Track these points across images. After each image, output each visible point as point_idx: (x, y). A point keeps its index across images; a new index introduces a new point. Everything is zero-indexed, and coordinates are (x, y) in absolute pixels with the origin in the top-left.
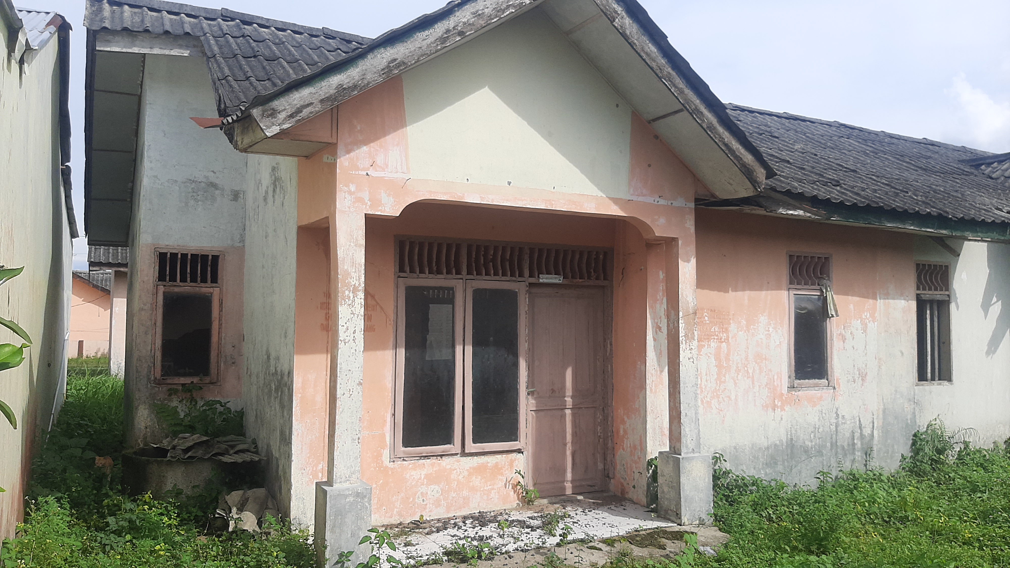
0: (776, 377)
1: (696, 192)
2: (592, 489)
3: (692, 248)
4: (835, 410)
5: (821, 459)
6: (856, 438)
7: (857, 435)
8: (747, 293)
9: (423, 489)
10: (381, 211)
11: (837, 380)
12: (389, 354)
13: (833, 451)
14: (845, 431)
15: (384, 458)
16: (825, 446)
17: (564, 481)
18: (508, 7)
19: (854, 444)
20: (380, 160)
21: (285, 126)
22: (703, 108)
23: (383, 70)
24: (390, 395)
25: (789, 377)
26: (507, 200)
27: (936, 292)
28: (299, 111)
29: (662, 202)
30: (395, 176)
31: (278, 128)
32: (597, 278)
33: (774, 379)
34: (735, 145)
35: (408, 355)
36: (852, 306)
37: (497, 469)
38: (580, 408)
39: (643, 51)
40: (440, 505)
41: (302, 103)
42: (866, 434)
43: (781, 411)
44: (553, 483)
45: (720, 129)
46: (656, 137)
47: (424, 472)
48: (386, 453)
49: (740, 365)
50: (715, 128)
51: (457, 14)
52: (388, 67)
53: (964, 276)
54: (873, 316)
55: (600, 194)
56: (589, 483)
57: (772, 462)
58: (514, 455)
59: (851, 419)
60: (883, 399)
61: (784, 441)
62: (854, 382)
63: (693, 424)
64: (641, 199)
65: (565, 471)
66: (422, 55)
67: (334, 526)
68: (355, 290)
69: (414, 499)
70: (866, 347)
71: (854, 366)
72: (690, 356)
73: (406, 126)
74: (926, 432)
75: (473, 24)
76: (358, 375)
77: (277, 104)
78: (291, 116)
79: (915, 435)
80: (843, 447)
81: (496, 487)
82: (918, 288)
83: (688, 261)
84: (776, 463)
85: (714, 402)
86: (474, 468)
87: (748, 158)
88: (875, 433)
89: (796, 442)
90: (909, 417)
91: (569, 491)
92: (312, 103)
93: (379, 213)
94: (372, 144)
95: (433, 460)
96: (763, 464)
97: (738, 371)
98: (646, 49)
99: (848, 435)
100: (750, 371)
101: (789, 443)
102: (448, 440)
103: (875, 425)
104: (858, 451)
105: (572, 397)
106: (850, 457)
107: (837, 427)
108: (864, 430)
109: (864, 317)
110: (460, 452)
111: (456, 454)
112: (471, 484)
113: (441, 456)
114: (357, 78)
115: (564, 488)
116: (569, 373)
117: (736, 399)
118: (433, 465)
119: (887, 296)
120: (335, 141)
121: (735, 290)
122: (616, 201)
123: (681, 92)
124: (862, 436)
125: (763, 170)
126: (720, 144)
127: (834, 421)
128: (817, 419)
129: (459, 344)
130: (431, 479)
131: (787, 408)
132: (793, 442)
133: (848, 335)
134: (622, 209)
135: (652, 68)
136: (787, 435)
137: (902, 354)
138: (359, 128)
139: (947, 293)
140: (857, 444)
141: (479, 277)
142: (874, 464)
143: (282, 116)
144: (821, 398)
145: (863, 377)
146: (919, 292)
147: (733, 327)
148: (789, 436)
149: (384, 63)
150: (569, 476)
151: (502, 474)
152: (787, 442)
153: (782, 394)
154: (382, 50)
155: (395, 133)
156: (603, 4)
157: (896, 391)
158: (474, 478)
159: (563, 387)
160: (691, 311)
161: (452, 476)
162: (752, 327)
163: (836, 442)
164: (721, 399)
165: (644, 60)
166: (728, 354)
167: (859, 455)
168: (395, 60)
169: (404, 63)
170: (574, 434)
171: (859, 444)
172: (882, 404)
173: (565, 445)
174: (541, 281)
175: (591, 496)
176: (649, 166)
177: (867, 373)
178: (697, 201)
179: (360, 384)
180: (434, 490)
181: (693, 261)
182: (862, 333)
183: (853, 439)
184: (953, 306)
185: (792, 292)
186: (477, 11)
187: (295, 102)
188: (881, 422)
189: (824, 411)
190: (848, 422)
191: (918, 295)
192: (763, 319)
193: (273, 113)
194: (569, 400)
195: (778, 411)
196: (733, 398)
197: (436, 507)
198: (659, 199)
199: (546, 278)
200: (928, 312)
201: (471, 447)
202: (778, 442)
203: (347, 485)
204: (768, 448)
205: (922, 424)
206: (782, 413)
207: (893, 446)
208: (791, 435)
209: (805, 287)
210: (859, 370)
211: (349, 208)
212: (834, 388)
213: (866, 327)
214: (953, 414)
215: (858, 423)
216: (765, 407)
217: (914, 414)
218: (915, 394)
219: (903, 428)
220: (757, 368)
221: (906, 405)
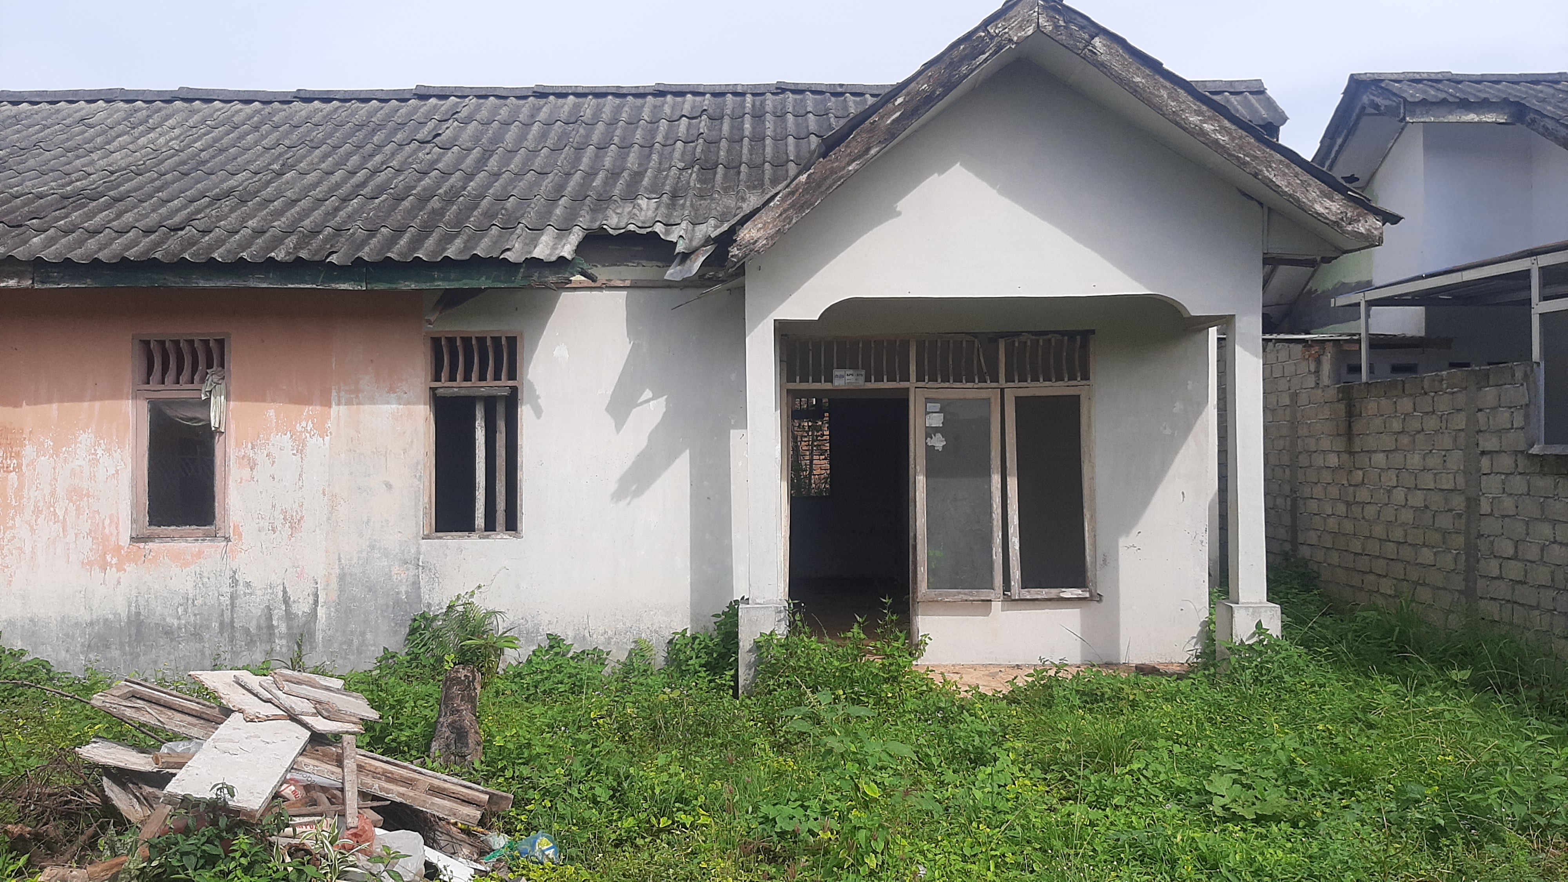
0: (107, 522)
4: (229, 573)
6: (275, 617)
7: (279, 611)
8: (57, 402)
11: (236, 527)
13: (226, 635)
14: (253, 604)
16: (208, 628)
19: (271, 627)
25: (133, 522)
27: (485, 384)
33: (103, 524)
36: (272, 413)
42: (300, 613)
43: (118, 571)
49: (41, 504)
53: (561, 352)
54: (320, 428)
57: (102, 643)
59: (266, 589)
60: (340, 559)
61: (123, 614)
62: (274, 531)
70: (300, 475)
71: (274, 506)
80: (247, 631)
82: (435, 379)
84: (107, 647)
88: (321, 612)
89: (148, 617)
90: (403, 589)
96: (83, 645)
97: (37, 512)
99: (257, 612)
100: (60, 514)
101: (133, 618)
103: (321, 600)
104: (281, 638)
106: (261, 647)
107: (233, 598)
108: (294, 606)
109: (299, 428)
117: (33, 552)
119: (355, 394)
121: (34, 402)
124: (289, 615)
127: (226, 589)
128: (190, 585)
131: (130, 567)
132: (142, 617)
133: (261, 459)
136: (129, 606)
137: (389, 486)
139: (511, 383)
140: (278, 627)
142: (316, 660)
144: (199, 554)
145: (294, 524)
146: (435, 385)
147: (29, 451)
148: (133, 609)
152: (128, 617)
153: (119, 548)
157: (372, 547)
162: (64, 449)
163: (232, 622)
166: (20, 488)
167: (282, 644)
171: (283, 628)
172: (337, 566)
177: (302, 517)
182: (294, 454)
183: (270, 618)
185: (145, 396)
188: (334, 595)
189: (206, 574)
190: (259, 593)
191: (433, 390)
192: (85, 438)
195: (112, 573)
196: (28, 549)
200: (480, 416)
202: (111, 616)
204: (92, 624)
205: (435, 604)
206: (121, 574)
207: (363, 634)
208: (137, 606)
209: (172, 387)
210: (284, 512)
212: (227, 539)
213: (304, 445)
214: (518, 587)
215: (281, 594)
216: (88, 565)
217: (416, 585)
218: (419, 553)
219: (388, 607)
220: (72, 508)
221: (396, 569)
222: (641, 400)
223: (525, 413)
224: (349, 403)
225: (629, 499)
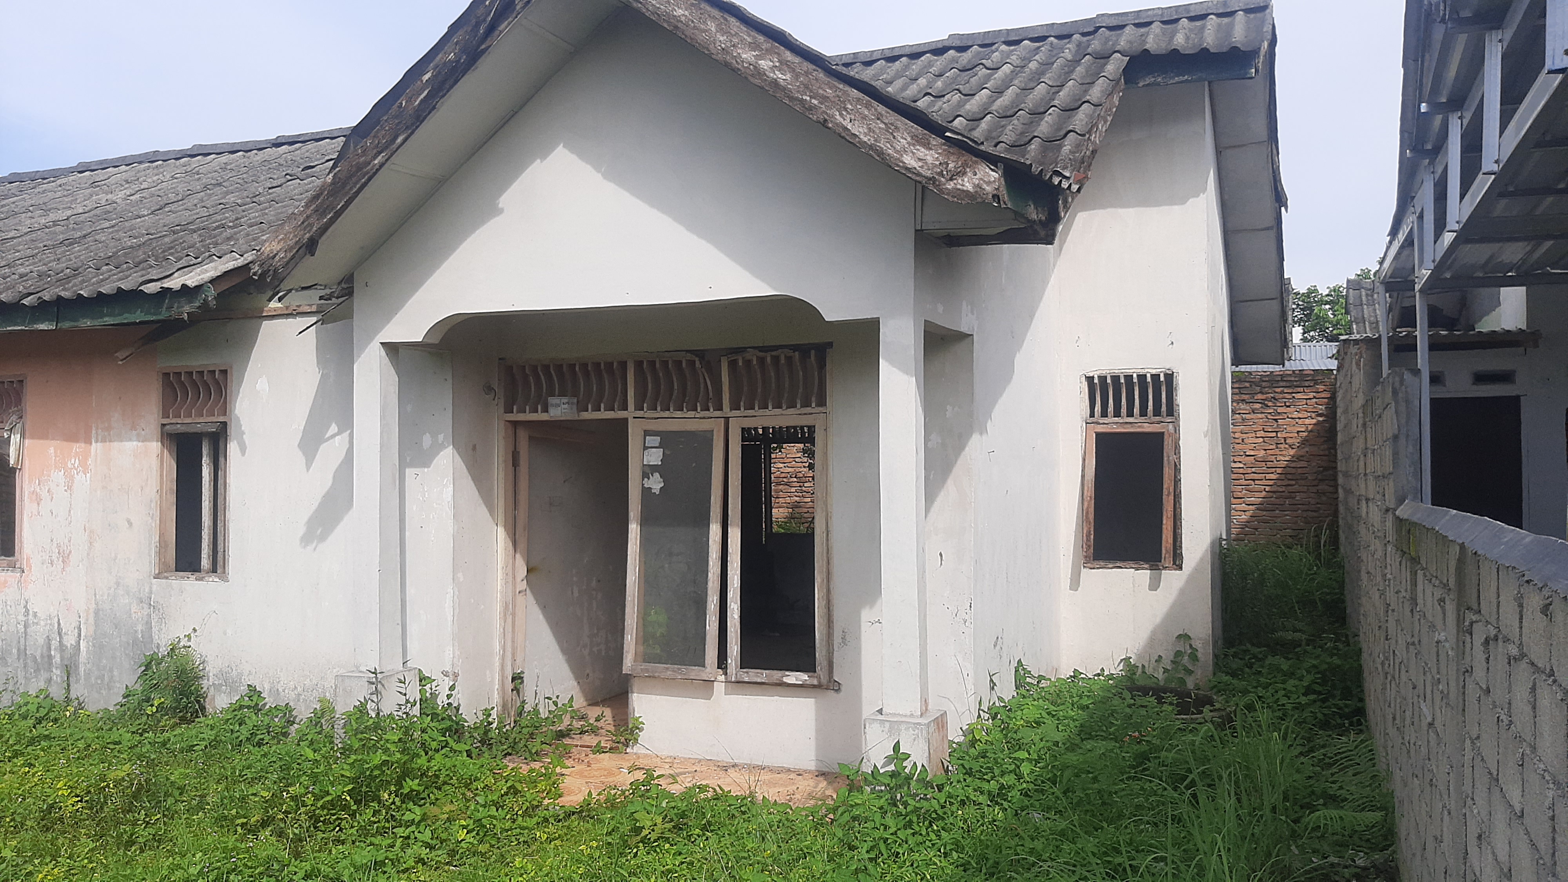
4: (23, 602)
6: (53, 647)
7: (55, 644)
11: (28, 559)
13: (21, 661)
14: (38, 634)
16: (10, 653)
19: (50, 657)
27: (203, 419)
36: (52, 450)
42: (69, 645)
53: (262, 384)
54: (84, 465)
59: (47, 620)
60: (95, 595)
62: (52, 565)
70: (70, 511)
71: (52, 540)
74: (169, 656)
79: (148, 659)
80: (35, 659)
82: (165, 415)
88: (83, 644)
90: (139, 628)
99: (41, 641)
103: (83, 634)
106: (44, 675)
107: (26, 626)
108: (65, 638)
109: (69, 466)
119: (109, 437)
124: (62, 647)
127: (21, 618)
133: (44, 494)
137: (130, 523)
139: (221, 419)
140: (54, 657)
144: (5, 583)
145: (65, 558)
157: (118, 584)
163: (25, 649)
167: (57, 674)
171: (57, 659)
172: (93, 602)
177: (70, 552)
182: (66, 491)
183: (49, 649)
184: (234, 442)
188: (92, 629)
189: (9, 603)
190: (42, 623)
191: (163, 426)
205: (162, 644)
207: (111, 670)
210: (58, 546)
212: (23, 572)
213: (73, 481)
214: (225, 633)
215: (56, 625)
217: (149, 624)
218: (151, 592)
219: (128, 644)
221: (134, 608)
222: (327, 436)
223: (232, 448)
224: (104, 441)
225: (314, 544)
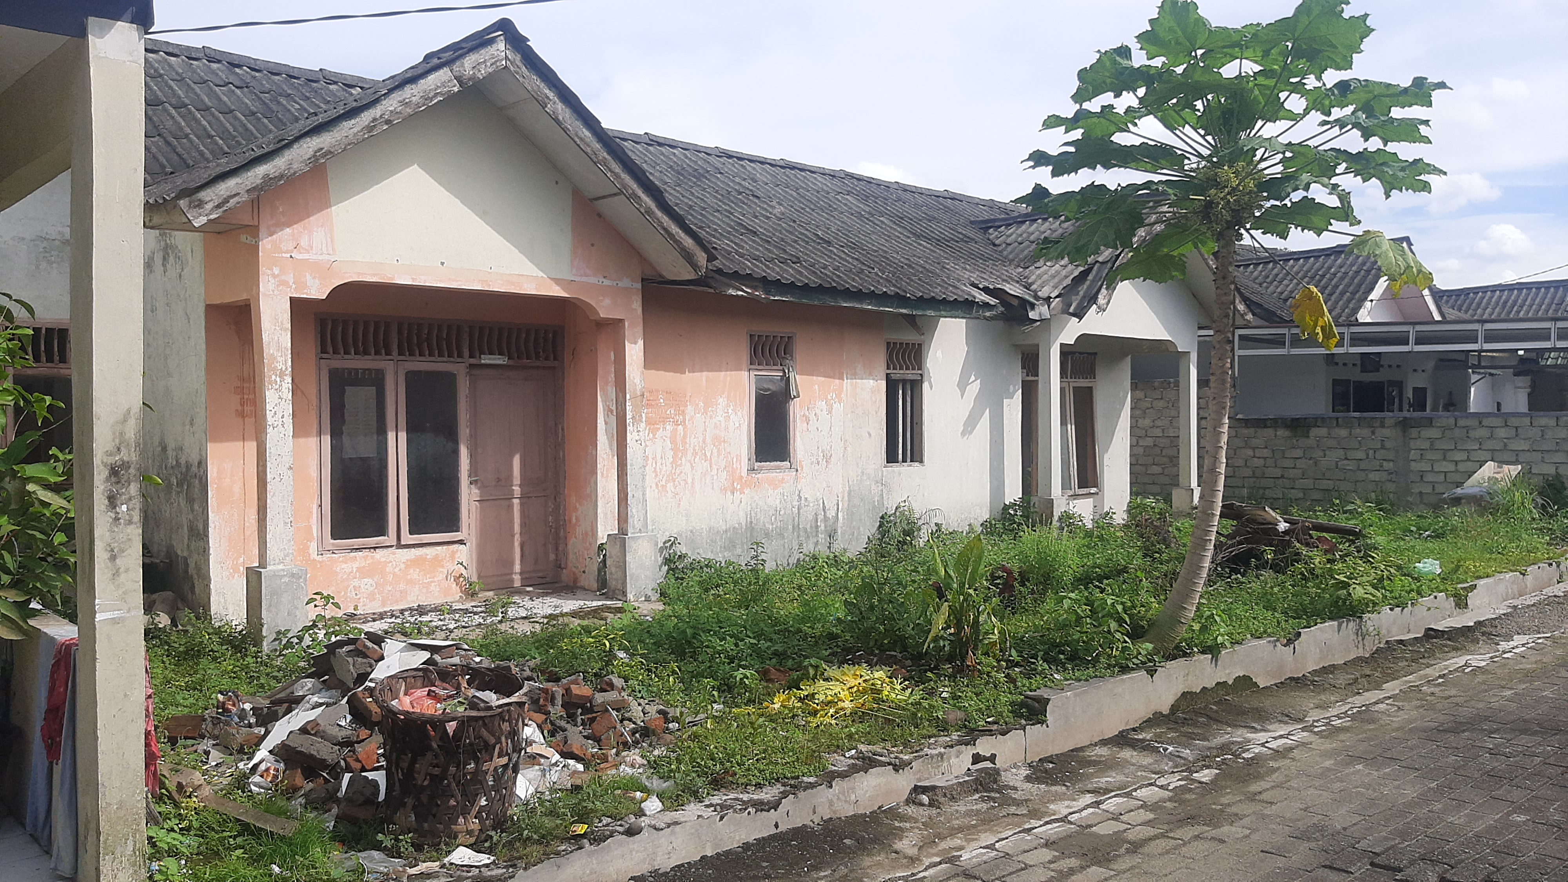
0: (735, 460)
1: (643, 272)
2: (543, 581)
3: (640, 329)
4: (797, 492)
5: (782, 542)
6: (819, 521)
7: (821, 517)
8: (705, 374)
9: (356, 583)
10: (307, 294)
11: (800, 462)
12: (313, 441)
13: (795, 534)
14: (808, 514)
15: (311, 551)
16: (787, 529)
17: (512, 574)
18: (436, 95)
19: (817, 527)
20: (304, 242)
21: (212, 217)
22: (640, 193)
23: (309, 159)
24: (316, 485)
25: (749, 460)
26: (441, 281)
27: (908, 372)
28: (226, 201)
29: (607, 282)
30: (321, 258)
31: (205, 218)
32: (547, 359)
33: (733, 462)
34: (674, 229)
35: (334, 442)
36: (817, 386)
37: (437, 561)
38: (529, 497)
39: (577, 135)
40: (375, 599)
41: (228, 193)
42: (831, 517)
43: (741, 494)
44: (501, 575)
45: (659, 214)
46: (599, 215)
47: (355, 565)
48: (313, 546)
49: (697, 448)
50: (653, 213)
51: (384, 102)
52: (314, 156)
53: (939, 354)
54: (839, 396)
55: (541, 274)
56: (540, 574)
57: (731, 545)
58: (456, 546)
59: (814, 502)
60: (849, 481)
61: (744, 524)
62: (818, 463)
63: (640, 505)
64: (584, 279)
65: (512, 564)
66: (349, 144)
67: (270, 605)
68: (282, 375)
69: (346, 593)
70: (831, 428)
71: (818, 448)
72: (637, 438)
73: (330, 206)
74: (895, 513)
75: (400, 113)
76: (288, 460)
77: (203, 195)
78: (218, 206)
79: (882, 517)
80: (805, 530)
81: (436, 579)
82: (888, 368)
83: (635, 343)
84: (734, 547)
85: (670, 486)
86: (411, 561)
87: (688, 242)
88: (840, 515)
89: (756, 524)
90: (876, 499)
91: (517, 584)
92: (239, 194)
93: (305, 296)
94: (295, 226)
95: (365, 553)
96: (720, 547)
97: (695, 454)
98: (580, 133)
99: (810, 517)
100: (708, 455)
101: (748, 525)
102: (382, 531)
103: (840, 508)
104: (822, 533)
105: (520, 486)
106: (813, 540)
107: (799, 509)
108: (828, 512)
109: (830, 397)
110: (395, 544)
111: (391, 546)
112: (409, 577)
113: (375, 548)
114: (283, 168)
115: (512, 581)
116: (516, 461)
117: (693, 483)
118: (365, 558)
119: (854, 376)
120: (256, 224)
121: (692, 371)
122: (557, 281)
123: (617, 176)
124: (826, 518)
125: (704, 254)
126: (659, 228)
127: (796, 503)
128: (778, 501)
129: (392, 431)
130: (364, 573)
131: (747, 491)
132: (753, 524)
133: (812, 417)
134: (564, 290)
135: (586, 153)
136: (747, 518)
137: (870, 435)
138: (281, 210)
139: (920, 372)
140: (820, 526)
141: (412, 358)
142: (837, 547)
143: (209, 206)
144: (782, 481)
145: (827, 459)
146: (889, 372)
147: (690, 409)
149: (311, 152)
150: (517, 568)
151: (443, 566)
152: (746, 524)
153: (741, 478)
154: (308, 139)
155: (319, 214)
156: (534, 90)
157: (863, 473)
158: (412, 571)
159: (510, 476)
160: (639, 393)
161: (387, 570)
162: (710, 409)
163: (799, 525)
164: (676, 483)
165: (578, 145)
166: (685, 437)
167: (822, 537)
168: (322, 149)
169: (331, 152)
170: (523, 525)
171: (823, 528)
172: (847, 486)
173: (513, 536)
174: (483, 362)
175: (541, 586)
176: (593, 245)
177: (832, 455)
178: (643, 280)
179: (290, 468)
180: (367, 584)
181: (641, 342)
182: (827, 414)
183: (817, 521)
184: (926, 385)
185: (753, 373)
186: (404, 100)
187: (222, 193)
188: (846, 504)
189: (786, 494)
190: (811, 505)
191: (887, 374)
192: (722, 401)
193: (201, 204)
194: (517, 490)
195: (737, 494)
196: (690, 481)
197: (371, 601)
198: (604, 280)
199: (490, 359)
200: (901, 392)
201: (407, 538)
202: (737, 525)
203: (281, 567)
204: (726, 531)
205: (890, 507)
206: (742, 496)
207: (859, 528)
208: (751, 518)
209: (767, 367)
210: (823, 451)
211: (273, 291)
212: (797, 470)
213: (832, 408)
215: (822, 505)
216: (724, 490)
217: (882, 496)
218: (883, 476)
219: (869, 510)
220: (715, 451)
221: (873, 487)
222: (970, 381)
223: (925, 389)
225: (968, 435)
